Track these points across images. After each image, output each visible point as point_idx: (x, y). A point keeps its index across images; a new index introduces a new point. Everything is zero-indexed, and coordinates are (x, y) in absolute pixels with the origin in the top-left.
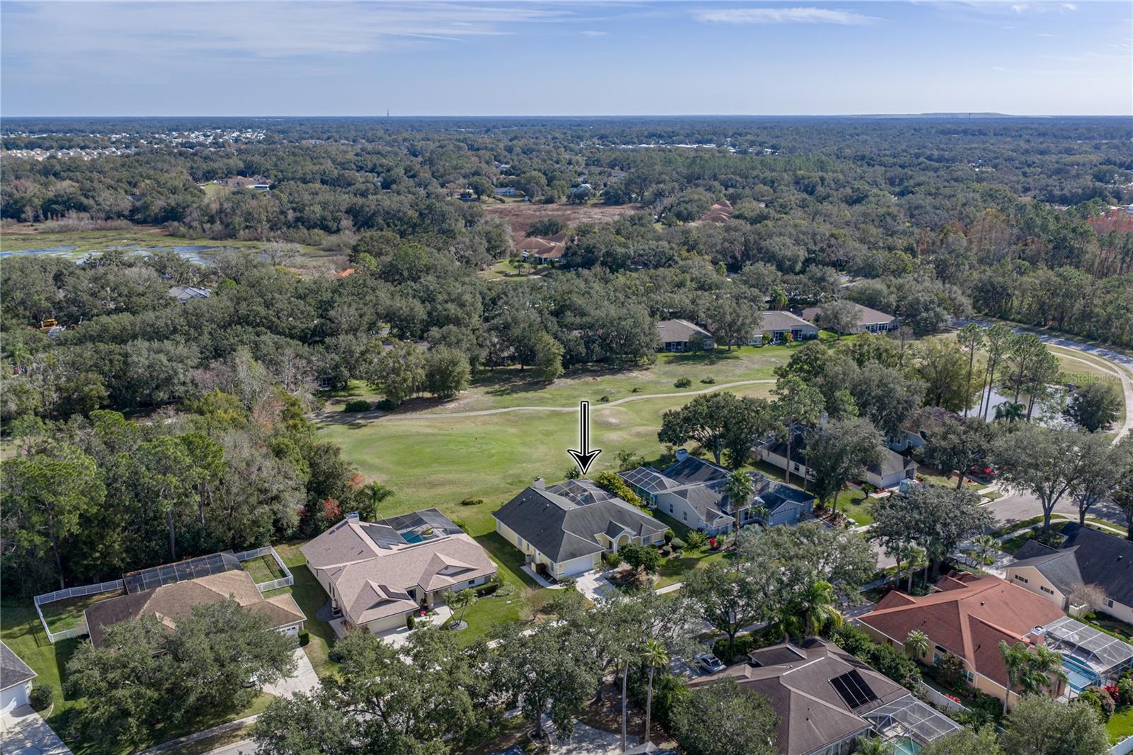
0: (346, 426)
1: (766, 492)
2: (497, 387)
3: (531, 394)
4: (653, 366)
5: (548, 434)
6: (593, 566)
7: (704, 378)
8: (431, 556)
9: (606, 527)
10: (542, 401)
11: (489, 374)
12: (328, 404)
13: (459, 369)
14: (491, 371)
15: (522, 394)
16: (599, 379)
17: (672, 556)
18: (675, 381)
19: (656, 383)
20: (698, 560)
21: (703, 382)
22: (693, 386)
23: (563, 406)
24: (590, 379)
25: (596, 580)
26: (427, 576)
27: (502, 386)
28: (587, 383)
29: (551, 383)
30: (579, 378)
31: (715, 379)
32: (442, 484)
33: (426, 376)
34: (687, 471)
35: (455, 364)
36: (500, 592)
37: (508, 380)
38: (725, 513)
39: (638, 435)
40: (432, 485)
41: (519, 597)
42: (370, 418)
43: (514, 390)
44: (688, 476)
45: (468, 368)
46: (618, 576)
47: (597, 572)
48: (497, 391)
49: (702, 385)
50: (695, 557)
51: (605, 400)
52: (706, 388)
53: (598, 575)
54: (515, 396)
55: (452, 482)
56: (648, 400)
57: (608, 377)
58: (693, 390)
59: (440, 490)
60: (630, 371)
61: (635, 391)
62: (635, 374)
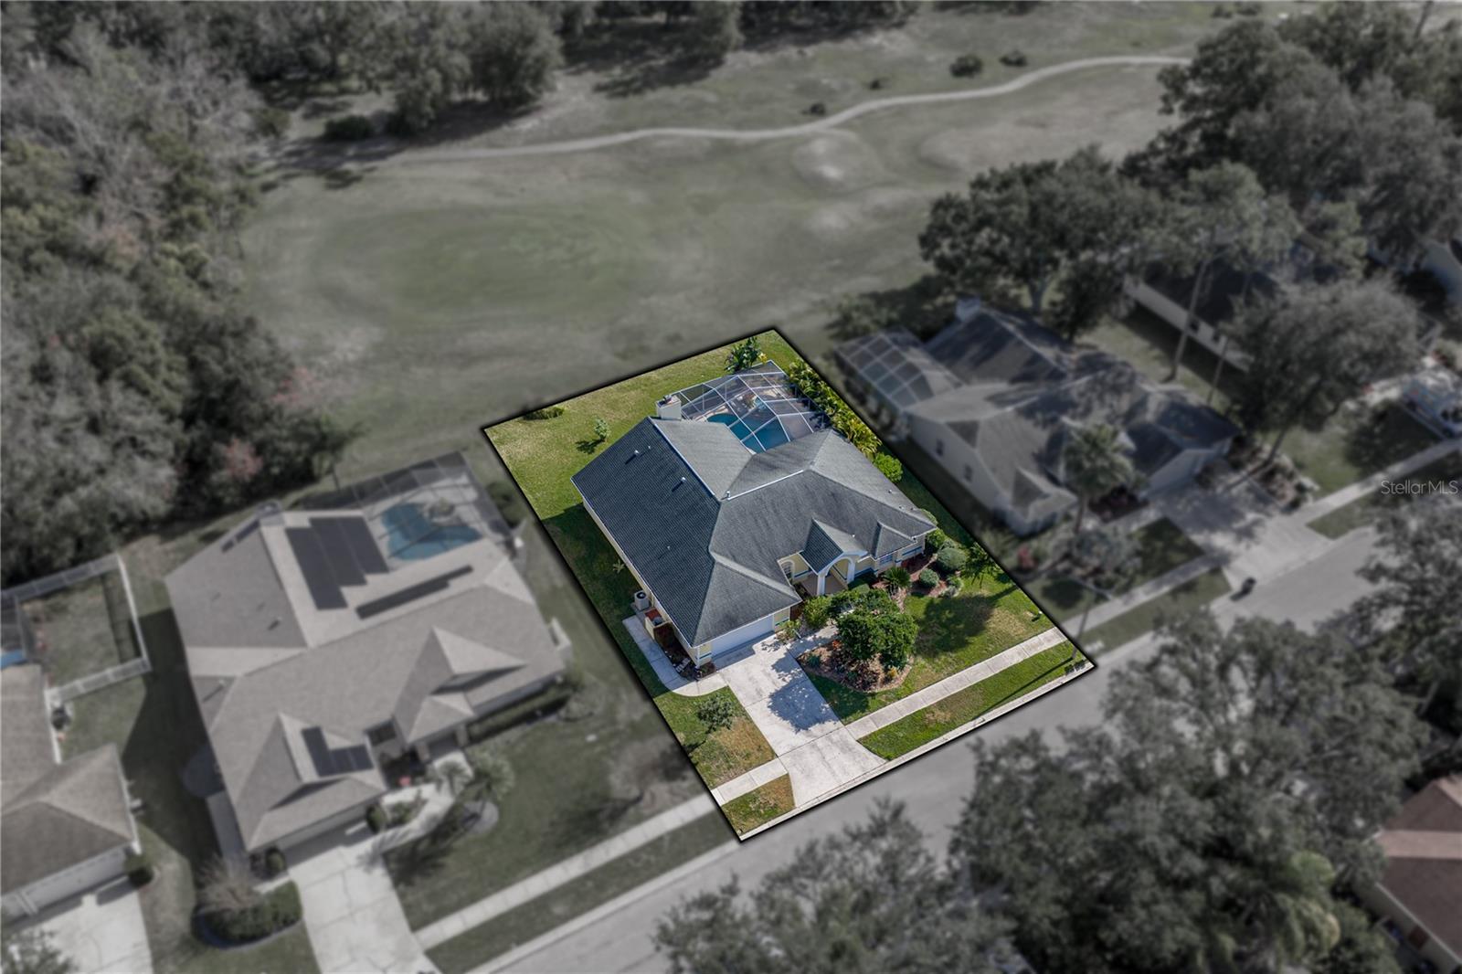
0: (322, 181)
1: (1138, 420)
2: (617, 72)
3: (678, 95)
4: (912, 18)
5: (705, 206)
6: (774, 628)
7: (1006, 50)
8: (423, 639)
9: (802, 537)
10: (697, 114)
11: (606, 38)
12: (295, 116)
13: (535, 51)
14: (610, 28)
15: (663, 94)
16: (810, 51)
17: (940, 590)
18: (952, 57)
19: (916, 63)
20: (992, 601)
21: (1006, 61)
22: (987, 74)
23: (740, 125)
24: (791, 52)
25: (779, 666)
26: (410, 701)
27: (627, 70)
28: (785, 64)
29: (719, 62)
30: (772, 48)
31: (1027, 51)
32: (487, 356)
33: (474, 67)
34: (974, 350)
35: (529, 41)
36: (574, 707)
37: (637, 54)
38: (1053, 480)
39: (880, 214)
40: (468, 359)
41: (613, 722)
42: (369, 158)
43: (650, 81)
44: (978, 362)
45: (557, 42)
46: (825, 655)
47: (781, 641)
48: (616, 84)
49: (1002, 69)
50: (985, 592)
51: (818, 111)
52: (1010, 78)
53: (781, 653)
54: (651, 96)
55: (504, 352)
56: (901, 112)
57: (827, 46)
58: (987, 84)
59: (480, 372)
60: (867, 29)
61: (875, 85)
62: (877, 39)
